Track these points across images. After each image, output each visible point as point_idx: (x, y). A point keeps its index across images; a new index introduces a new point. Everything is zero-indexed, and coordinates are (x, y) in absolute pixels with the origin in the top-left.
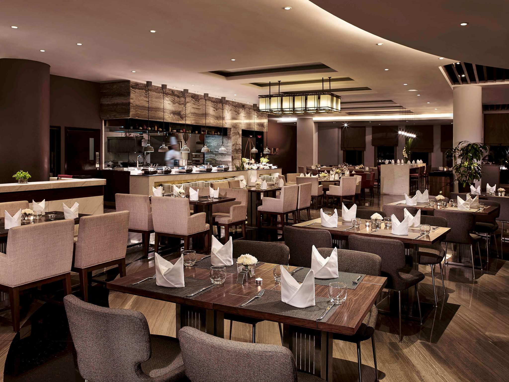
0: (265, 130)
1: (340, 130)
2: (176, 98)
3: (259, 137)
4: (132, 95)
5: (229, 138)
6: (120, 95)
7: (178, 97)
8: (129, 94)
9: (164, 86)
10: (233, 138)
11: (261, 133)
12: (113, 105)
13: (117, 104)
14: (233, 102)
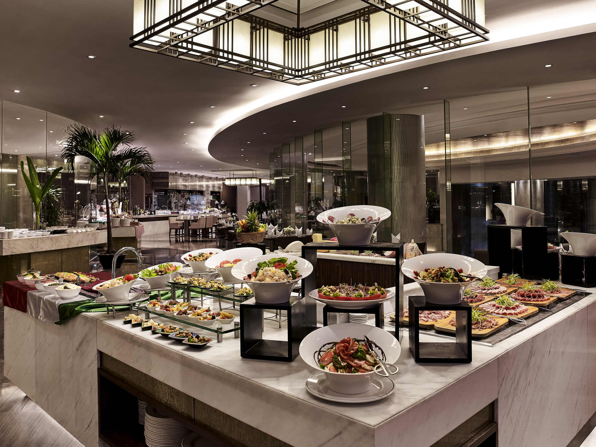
0: (222, 190)
1: (265, 187)
2: (184, 178)
3: (218, 195)
4: (170, 179)
5: (205, 196)
6: (163, 178)
7: (185, 177)
8: (168, 178)
9: (181, 174)
10: (206, 196)
11: (219, 192)
12: (160, 183)
13: (162, 183)
14: (206, 177)
